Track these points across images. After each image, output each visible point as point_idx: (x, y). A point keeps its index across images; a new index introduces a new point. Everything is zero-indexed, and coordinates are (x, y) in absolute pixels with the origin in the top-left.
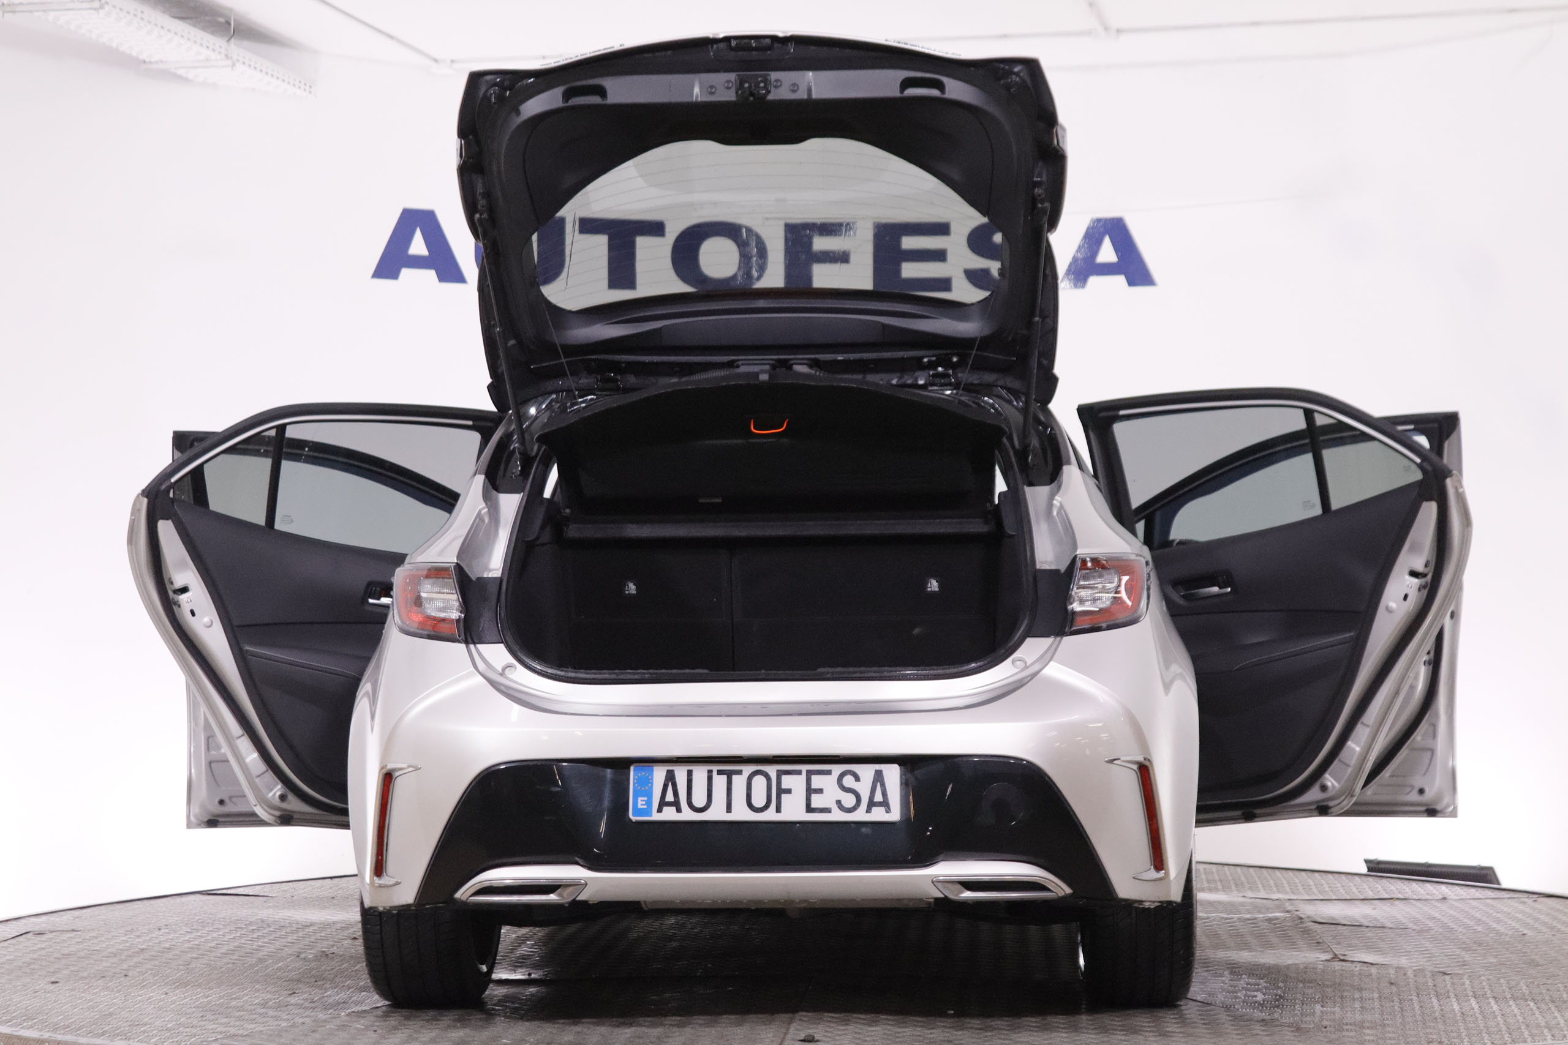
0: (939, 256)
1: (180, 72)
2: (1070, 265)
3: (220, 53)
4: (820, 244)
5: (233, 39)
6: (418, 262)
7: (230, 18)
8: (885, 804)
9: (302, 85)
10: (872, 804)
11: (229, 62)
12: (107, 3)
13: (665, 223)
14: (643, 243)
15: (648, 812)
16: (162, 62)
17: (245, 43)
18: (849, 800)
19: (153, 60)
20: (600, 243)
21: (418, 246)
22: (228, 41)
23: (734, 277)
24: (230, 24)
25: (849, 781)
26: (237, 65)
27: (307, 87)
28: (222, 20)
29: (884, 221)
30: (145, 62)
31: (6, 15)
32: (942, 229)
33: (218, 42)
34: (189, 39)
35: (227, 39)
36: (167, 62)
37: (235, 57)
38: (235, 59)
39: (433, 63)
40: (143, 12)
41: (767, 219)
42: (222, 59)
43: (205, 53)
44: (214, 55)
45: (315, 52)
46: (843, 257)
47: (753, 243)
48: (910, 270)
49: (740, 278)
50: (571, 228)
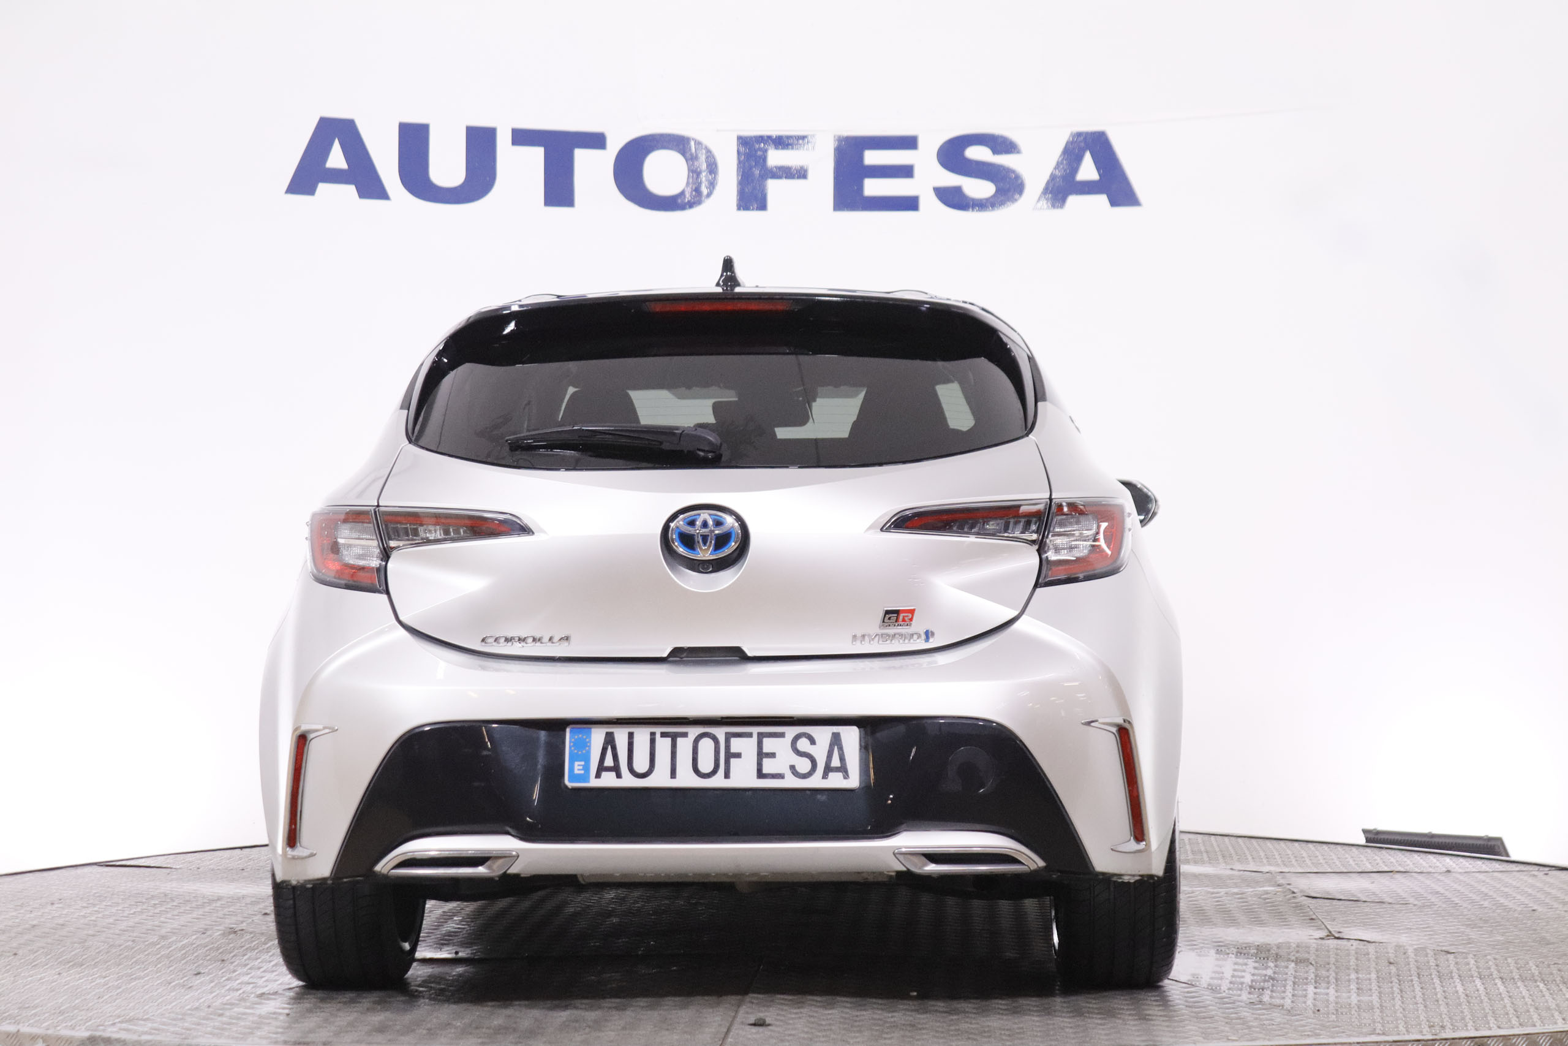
0: (906, 171)
2: (1048, 183)
4: (776, 158)
6: (336, 177)
8: (843, 769)
10: (828, 769)
13: (607, 135)
14: (581, 156)
15: (585, 777)
18: (804, 765)
20: (536, 155)
21: (336, 159)
23: (682, 193)
25: (803, 745)
29: (846, 134)
32: (909, 143)
41: (718, 131)
46: (801, 174)
47: (702, 157)
48: (873, 187)
49: (688, 195)
50: (503, 140)
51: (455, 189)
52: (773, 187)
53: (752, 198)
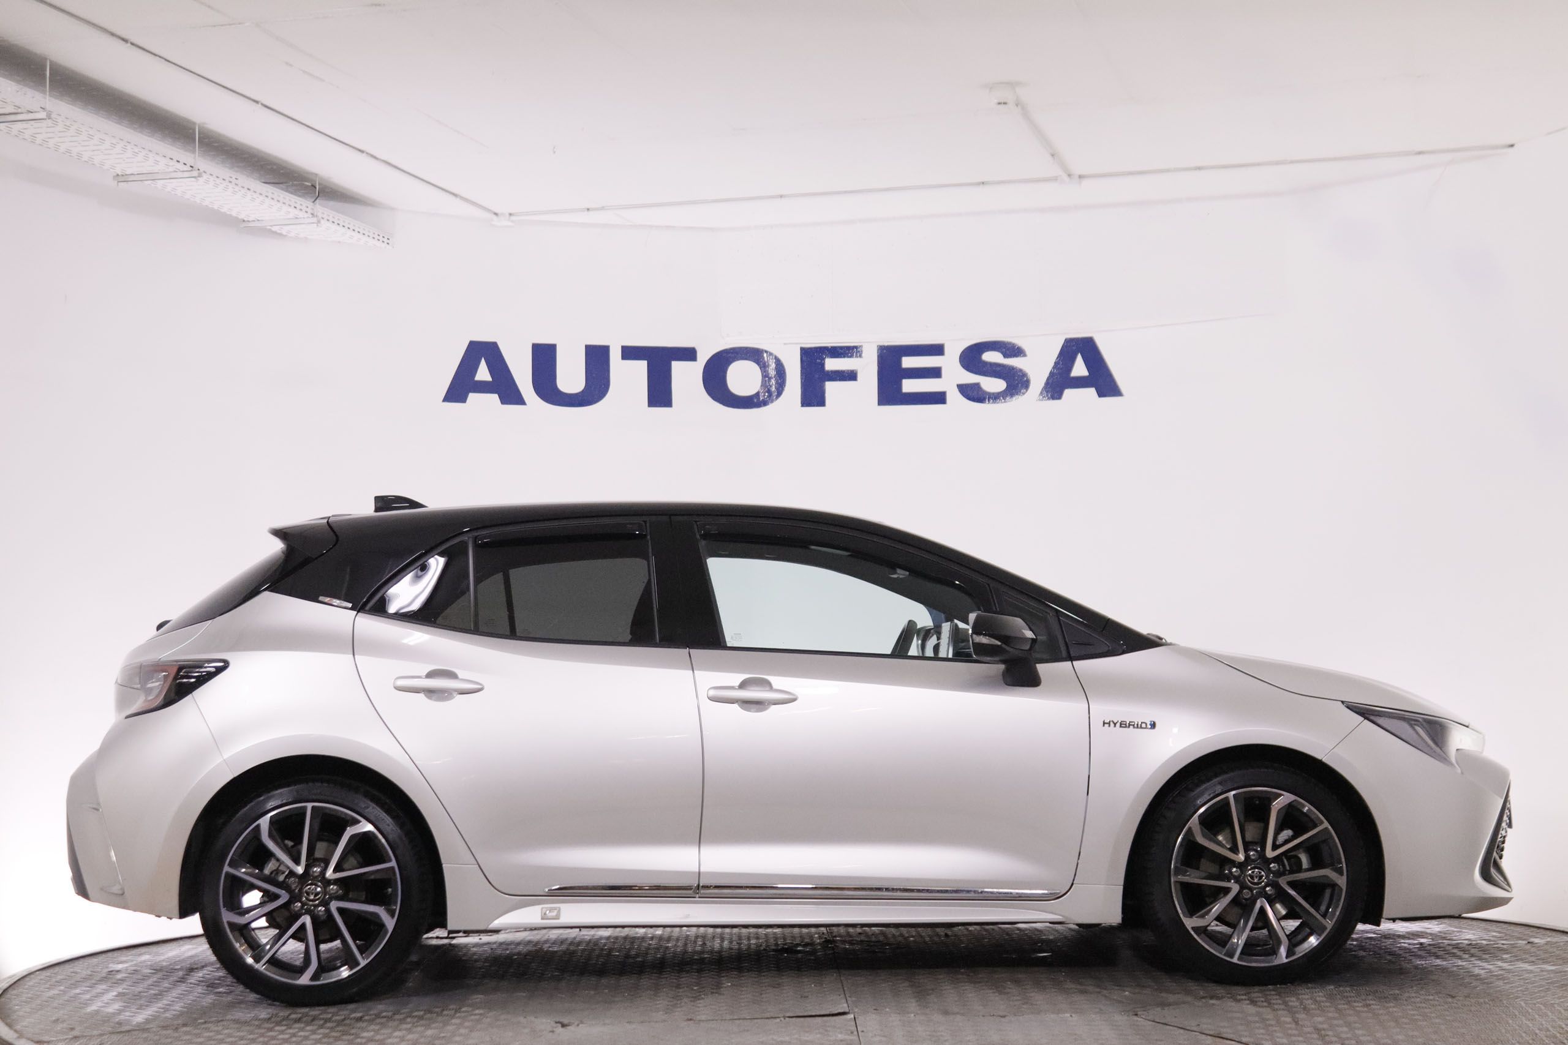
0: (935, 373)
1: (274, 229)
2: (1048, 379)
3: (306, 212)
4: (832, 364)
5: (318, 200)
6: (483, 388)
7: (315, 182)
9: (381, 238)
11: (315, 220)
12: (205, 172)
13: (697, 348)
14: (677, 367)
16: (258, 220)
17: (331, 203)
19: (250, 219)
20: (641, 366)
21: (483, 374)
22: (314, 202)
23: (758, 394)
24: (315, 188)
26: (322, 221)
27: (385, 240)
28: (308, 184)
30: (244, 221)
31: (119, 184)
32: (937, 350)
33: (304, 203)
34: (278, 201)
35: (313, 200)
36: (262, 220)
37: (320, 215)
38: (320, 217)
39: (494, 217)
40: (236, 179)
41: (785, 344)
42: (308, 217)
43: (294, 212)
44: (301, 214)
45: (392, 209)
46: (851, 376)
47: (773, 366)
48: (910, 386)
49: (761, 395)
50: (615, 355)
51: (576, 395)
52: (831, 388)
53: (813, 396)
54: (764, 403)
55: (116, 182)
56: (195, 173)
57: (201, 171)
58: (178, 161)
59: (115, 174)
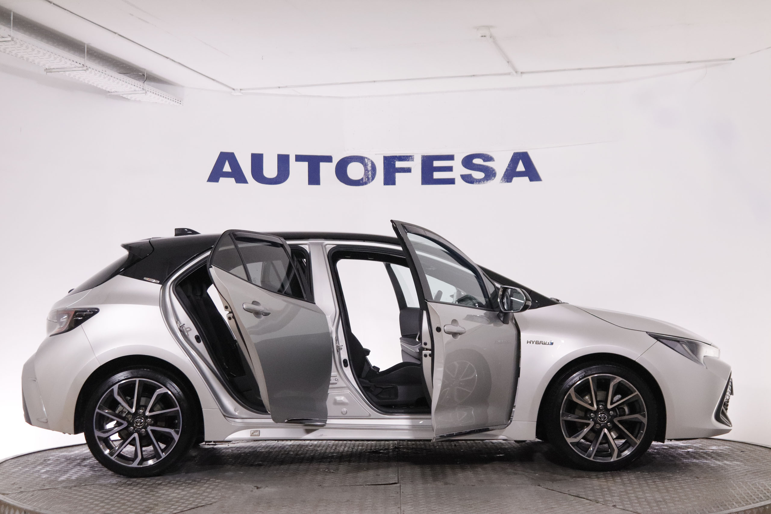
0: (450, 169)
1: (124, 96)
2: (505, 172)
3: (140, 88)
4: (399, 164)
6: (227, 175)
7: (144, 73)
9: (177, 101)
11: (144, 92)
12: (90, 68)
13: (333, 157)
14: (323, 166)
16: (116, 92)
17: (153, 83)
19: (112, 91)
20: (305, 165)
21: (227, 168)
22: (144, 83)
23: (362, 179)
24: (144, 76)
26: (148, 92)
27: (179, 102)
28: (141, 74)
29: (426, 155)
30: (109, 92)
31: (47, 73)
32: (451, 158)
33: (139, 83)
34: (126, 82)
35: (143, 82)
36: (118, 92)
37: (147, 89)
38: (147, 90)
39: (233, 91)
40: (105, 71)
41: (376, 154)
42: (141, 90)
43: (134, 88)
44: (137, 89)
45: (183, 87)
46: (408, 170)
47: (370, 165)
48: (437, 175)
49: (364, 179)
50: (292, 159)
51: (273, 178)
52: (398, 176)
53: (389, 180)
54: (366, 183)
55: (46, 72)
56: (85, 68)
57: (88, 67)
58: (77, 62)
59: (45, 69)
